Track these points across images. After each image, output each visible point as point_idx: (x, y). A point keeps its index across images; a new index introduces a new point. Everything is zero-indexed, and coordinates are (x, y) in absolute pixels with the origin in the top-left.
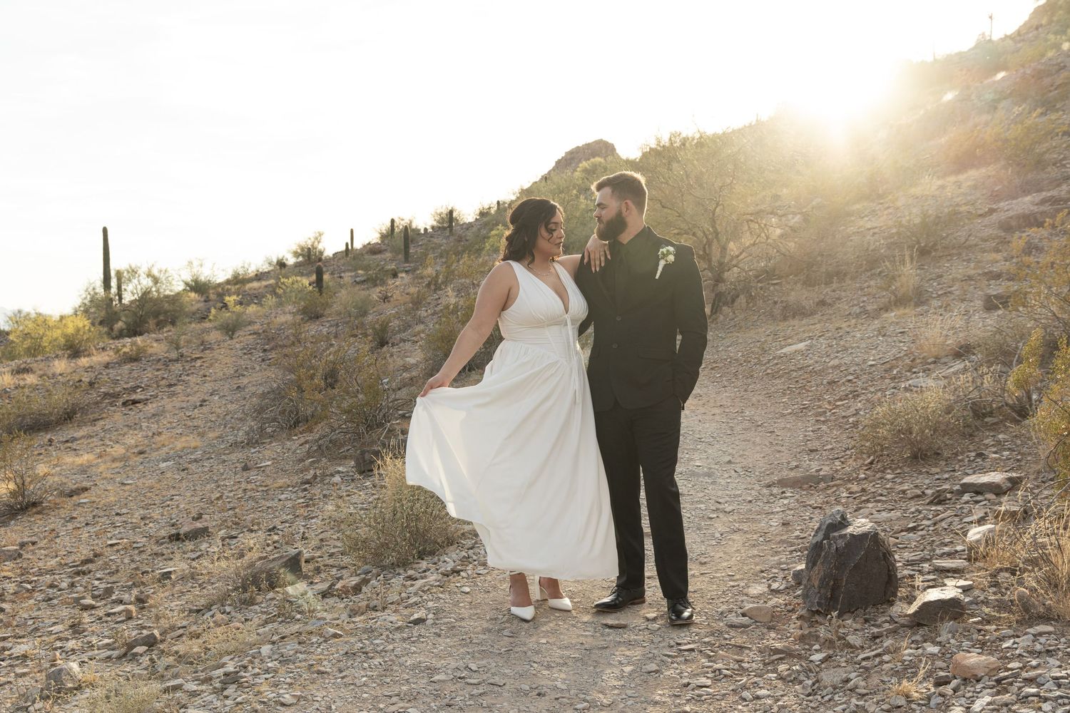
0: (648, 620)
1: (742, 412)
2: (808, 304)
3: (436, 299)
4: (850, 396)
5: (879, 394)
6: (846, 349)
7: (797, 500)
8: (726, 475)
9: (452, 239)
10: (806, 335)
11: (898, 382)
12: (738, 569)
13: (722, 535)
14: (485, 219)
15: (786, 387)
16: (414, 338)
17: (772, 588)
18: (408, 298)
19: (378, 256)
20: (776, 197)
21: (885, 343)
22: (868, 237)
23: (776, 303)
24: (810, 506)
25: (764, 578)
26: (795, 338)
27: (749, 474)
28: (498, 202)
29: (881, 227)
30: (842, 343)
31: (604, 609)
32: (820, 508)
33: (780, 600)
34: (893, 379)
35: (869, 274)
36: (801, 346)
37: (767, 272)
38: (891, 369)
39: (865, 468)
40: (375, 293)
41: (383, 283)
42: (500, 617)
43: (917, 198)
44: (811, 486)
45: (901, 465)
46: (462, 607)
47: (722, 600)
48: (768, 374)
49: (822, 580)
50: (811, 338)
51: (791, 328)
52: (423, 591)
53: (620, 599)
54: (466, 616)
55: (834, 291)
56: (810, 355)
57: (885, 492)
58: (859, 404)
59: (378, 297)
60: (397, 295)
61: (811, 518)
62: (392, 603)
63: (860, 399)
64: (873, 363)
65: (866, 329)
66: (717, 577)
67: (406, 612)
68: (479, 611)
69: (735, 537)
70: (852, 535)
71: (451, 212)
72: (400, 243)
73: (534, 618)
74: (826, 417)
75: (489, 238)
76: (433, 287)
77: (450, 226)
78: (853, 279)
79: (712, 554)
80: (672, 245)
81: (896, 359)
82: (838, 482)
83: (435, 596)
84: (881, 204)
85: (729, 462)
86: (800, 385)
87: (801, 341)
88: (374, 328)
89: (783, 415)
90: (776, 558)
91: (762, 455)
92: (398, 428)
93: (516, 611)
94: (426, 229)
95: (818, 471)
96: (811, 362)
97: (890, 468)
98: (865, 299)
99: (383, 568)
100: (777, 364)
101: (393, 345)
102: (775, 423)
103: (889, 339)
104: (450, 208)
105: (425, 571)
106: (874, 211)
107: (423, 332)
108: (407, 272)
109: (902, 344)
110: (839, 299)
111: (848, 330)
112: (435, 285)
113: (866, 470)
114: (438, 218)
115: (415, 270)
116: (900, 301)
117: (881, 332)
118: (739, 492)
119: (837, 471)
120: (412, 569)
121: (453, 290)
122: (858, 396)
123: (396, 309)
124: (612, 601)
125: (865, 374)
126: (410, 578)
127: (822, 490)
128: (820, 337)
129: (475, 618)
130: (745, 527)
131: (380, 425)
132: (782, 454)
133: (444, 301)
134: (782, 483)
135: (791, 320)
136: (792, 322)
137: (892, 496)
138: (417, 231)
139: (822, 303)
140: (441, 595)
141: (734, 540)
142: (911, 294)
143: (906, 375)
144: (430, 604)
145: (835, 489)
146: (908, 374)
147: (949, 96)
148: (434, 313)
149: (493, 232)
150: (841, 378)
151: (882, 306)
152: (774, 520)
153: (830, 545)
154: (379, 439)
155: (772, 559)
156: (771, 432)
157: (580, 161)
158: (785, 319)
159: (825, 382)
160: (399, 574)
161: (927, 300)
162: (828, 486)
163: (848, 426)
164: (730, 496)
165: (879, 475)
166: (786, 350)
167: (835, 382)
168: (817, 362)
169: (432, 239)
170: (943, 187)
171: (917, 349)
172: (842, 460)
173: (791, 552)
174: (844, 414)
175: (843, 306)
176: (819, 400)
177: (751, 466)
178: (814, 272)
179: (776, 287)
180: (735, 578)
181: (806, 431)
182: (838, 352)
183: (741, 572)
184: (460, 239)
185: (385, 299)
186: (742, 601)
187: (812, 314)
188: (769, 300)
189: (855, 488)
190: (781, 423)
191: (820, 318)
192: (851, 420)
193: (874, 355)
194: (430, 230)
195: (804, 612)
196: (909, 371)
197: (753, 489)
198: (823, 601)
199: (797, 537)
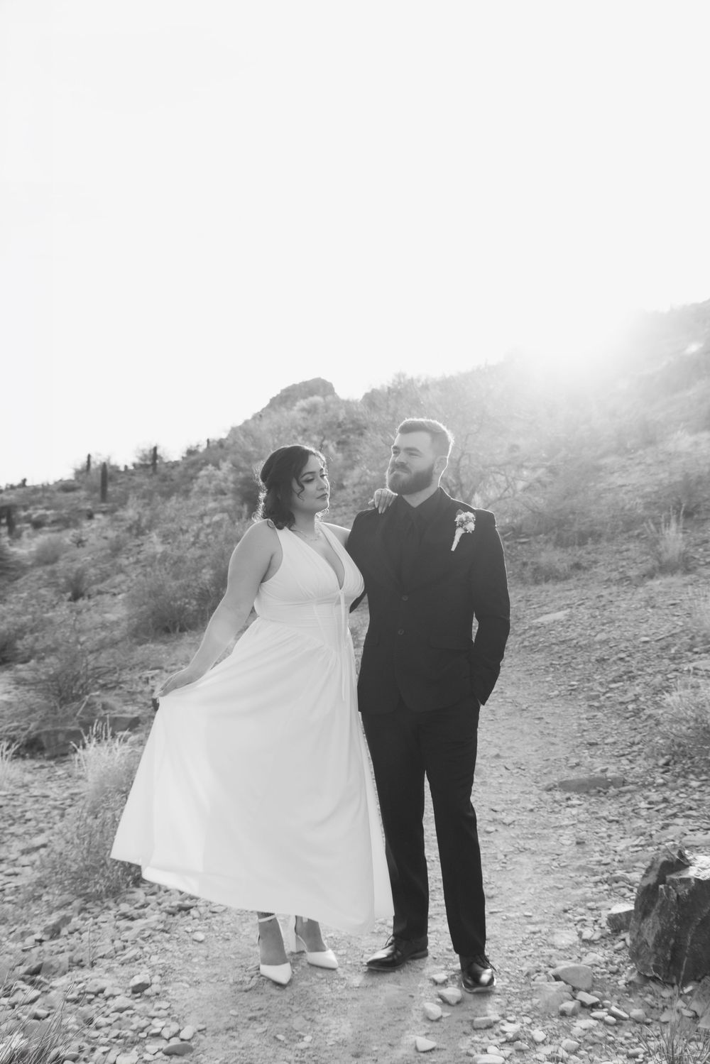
0: (436, 983)
1: (502, 692)
2: (563, 567)
3: (139, 546)
4: (625, 677)
5: (659, 677)
6: (612, 622)
7: (587, 810)
8: (497, 774)
9: (155, 478)
10: (563, 602)
11: (679, 664)
12: (536, 908)
13: (505, 856)
14: (193, 458)
15: (548, 663)
16: (113, 590)
17: (584, 937)
18: (105, 543)
19: (71, 495)
20: (514, 448)
21: (656, 616)
22: (621, 495)
23: (525, 564)
24: (605, 818)
25: (570, 920)
26: (552, 605)
27: (523, 772)
28: (208, 441)
29: (634, 485)
30: (606, 613)
31: (379, 967)
32: (617, 822)
33: (597, 955)
34: (673, 659)
35: (626, 536)
36: (560, 615)
37: (513, 529)
38: (667, 647)
39: (661, 770)
40: (67, 537)
41: (77, 525)
42: (247, 979)
43: (670, 454)
44: (599, 791)
45: (705, 769)
46: (196, 964)
47: (524, 953)
48: (525, 647)
49: (659, 937)
50: (569, 606)
51: (544, 593)
52: (143, 939)
53: (399, 953)
54: (202, 977)
55: (589, 553)
56: (572, 627)
57: (693, 805)
58: (637, 688)
59: (71, 540)
60: (92, 538)
61: (609, 836)
62: (103, 957)
63: (637, 682)
64: (647, 639)
65: (631, 599)
66: (512, 919)
67: (123, 972)
68: (218, 970)
69: (523, 858)
70: (698, 881)
71: (155, 449)
72: (97, 480)
73: (291, 981)
74: (600, 702)
75: (197, 478)
76: (134, 531)
77: (154, 464)
78: (609, 540)
79: (499, 883)
80: (472, 511)
81: (672, 636)
82: (631, 787)
83: (161, 947)
84: (632, 459)
85: (498, 756)
86: (565, 662)
87: (559, 609)
88: (66, 577)
89: (549, 698)
90: (580, 892)
91: (534, 748)
92: (98, 701)
93: (268, 971)
94: (126, 467)
95: (604, 771)
96: (574, 635)
97: (693, 772)
98: (624, 563)
99: (88, 898)
100: (534, 635)
101: (89, 597)
102: (542, 706)
103: (660, 612)
104: (154, 445)
105: (143, 906)
106: (624, 466)
107: (123, 582)
108: (104, 513)
109: (676, 618)
110: (595, 562)
111: (610, 598)
112: (138, 530)
113: (663, 773)
114: (140, 455)
115: (113, 511)
116: (665, 568)
117: (650, 603)
118: (515, 797)
119: (625, 772)
120: (125, 901)
121: (158, 535)
122: (634, 677)
123: (92, 556)
124: (389, 956)
125: (638, 651)
126: (125, 916)
127: (613, 797)
128: (579, 605)
129: (213, 980)
130: (531, 844)
131: (78, 698)
132: (557, 747)
133: (146, 547)
134: (565, 786)
135: (544, 584)
136: (545, 586)
137: (704, 811)
138: (116, 468)
139: (577, 566)
140: (168, 946)
141: (521, 864)
142: (677, 560)
143: (687, 656)
144: (154, 959)
145: (628, 796)
146: (689, 654)
147: (694, 348)
148: (138, 562)
149: (203, 473)
150: (611, 655)
151: (644, 572)
152: (565, 837)
153: (668, 891)
154: (75, 715)
155: (574, 892)
156: (539, 719)
157: (296, 399)
158: (537, 582)
159: (593, 659)
160: (108, 908)
161: (695, 568)
162: (621, 792)
163: (628, 715)
164: (506, 802)
165: (680, 781)
166: (545, 619)
167: (604, 660)
168: (581, 635)
169: (133, 477)
170: (696, 444)
171: (695, 624)
172: (630, 757)
173: (596, 883)
174: (621, 699)
175: (600, 570)
176: (589, 681)
177: (523, 761)
178: (564, 531)
179: (525, 546)
180: (534, 920)
181: (579, 718)
182: (603, 624)
183: (539, 911)
184: (164, 479)
185: (80, 543)
186: (551, 956)
187: (567, 578)
188: (517, 560)
189: (655, 796)
190: (548, 707)
191: (576, 583)
192: (631, 707)
193: (645, 630)
194: (131, 467)
195: (633, 977)
196: (690, 650)
197: (530, 793)
198: (661, 965)
199: (599, 863)
